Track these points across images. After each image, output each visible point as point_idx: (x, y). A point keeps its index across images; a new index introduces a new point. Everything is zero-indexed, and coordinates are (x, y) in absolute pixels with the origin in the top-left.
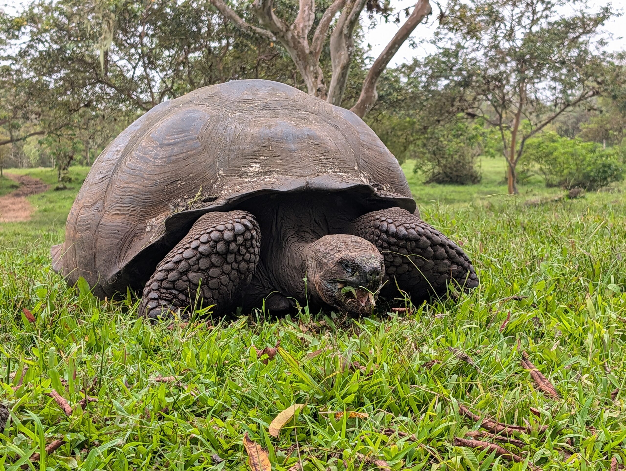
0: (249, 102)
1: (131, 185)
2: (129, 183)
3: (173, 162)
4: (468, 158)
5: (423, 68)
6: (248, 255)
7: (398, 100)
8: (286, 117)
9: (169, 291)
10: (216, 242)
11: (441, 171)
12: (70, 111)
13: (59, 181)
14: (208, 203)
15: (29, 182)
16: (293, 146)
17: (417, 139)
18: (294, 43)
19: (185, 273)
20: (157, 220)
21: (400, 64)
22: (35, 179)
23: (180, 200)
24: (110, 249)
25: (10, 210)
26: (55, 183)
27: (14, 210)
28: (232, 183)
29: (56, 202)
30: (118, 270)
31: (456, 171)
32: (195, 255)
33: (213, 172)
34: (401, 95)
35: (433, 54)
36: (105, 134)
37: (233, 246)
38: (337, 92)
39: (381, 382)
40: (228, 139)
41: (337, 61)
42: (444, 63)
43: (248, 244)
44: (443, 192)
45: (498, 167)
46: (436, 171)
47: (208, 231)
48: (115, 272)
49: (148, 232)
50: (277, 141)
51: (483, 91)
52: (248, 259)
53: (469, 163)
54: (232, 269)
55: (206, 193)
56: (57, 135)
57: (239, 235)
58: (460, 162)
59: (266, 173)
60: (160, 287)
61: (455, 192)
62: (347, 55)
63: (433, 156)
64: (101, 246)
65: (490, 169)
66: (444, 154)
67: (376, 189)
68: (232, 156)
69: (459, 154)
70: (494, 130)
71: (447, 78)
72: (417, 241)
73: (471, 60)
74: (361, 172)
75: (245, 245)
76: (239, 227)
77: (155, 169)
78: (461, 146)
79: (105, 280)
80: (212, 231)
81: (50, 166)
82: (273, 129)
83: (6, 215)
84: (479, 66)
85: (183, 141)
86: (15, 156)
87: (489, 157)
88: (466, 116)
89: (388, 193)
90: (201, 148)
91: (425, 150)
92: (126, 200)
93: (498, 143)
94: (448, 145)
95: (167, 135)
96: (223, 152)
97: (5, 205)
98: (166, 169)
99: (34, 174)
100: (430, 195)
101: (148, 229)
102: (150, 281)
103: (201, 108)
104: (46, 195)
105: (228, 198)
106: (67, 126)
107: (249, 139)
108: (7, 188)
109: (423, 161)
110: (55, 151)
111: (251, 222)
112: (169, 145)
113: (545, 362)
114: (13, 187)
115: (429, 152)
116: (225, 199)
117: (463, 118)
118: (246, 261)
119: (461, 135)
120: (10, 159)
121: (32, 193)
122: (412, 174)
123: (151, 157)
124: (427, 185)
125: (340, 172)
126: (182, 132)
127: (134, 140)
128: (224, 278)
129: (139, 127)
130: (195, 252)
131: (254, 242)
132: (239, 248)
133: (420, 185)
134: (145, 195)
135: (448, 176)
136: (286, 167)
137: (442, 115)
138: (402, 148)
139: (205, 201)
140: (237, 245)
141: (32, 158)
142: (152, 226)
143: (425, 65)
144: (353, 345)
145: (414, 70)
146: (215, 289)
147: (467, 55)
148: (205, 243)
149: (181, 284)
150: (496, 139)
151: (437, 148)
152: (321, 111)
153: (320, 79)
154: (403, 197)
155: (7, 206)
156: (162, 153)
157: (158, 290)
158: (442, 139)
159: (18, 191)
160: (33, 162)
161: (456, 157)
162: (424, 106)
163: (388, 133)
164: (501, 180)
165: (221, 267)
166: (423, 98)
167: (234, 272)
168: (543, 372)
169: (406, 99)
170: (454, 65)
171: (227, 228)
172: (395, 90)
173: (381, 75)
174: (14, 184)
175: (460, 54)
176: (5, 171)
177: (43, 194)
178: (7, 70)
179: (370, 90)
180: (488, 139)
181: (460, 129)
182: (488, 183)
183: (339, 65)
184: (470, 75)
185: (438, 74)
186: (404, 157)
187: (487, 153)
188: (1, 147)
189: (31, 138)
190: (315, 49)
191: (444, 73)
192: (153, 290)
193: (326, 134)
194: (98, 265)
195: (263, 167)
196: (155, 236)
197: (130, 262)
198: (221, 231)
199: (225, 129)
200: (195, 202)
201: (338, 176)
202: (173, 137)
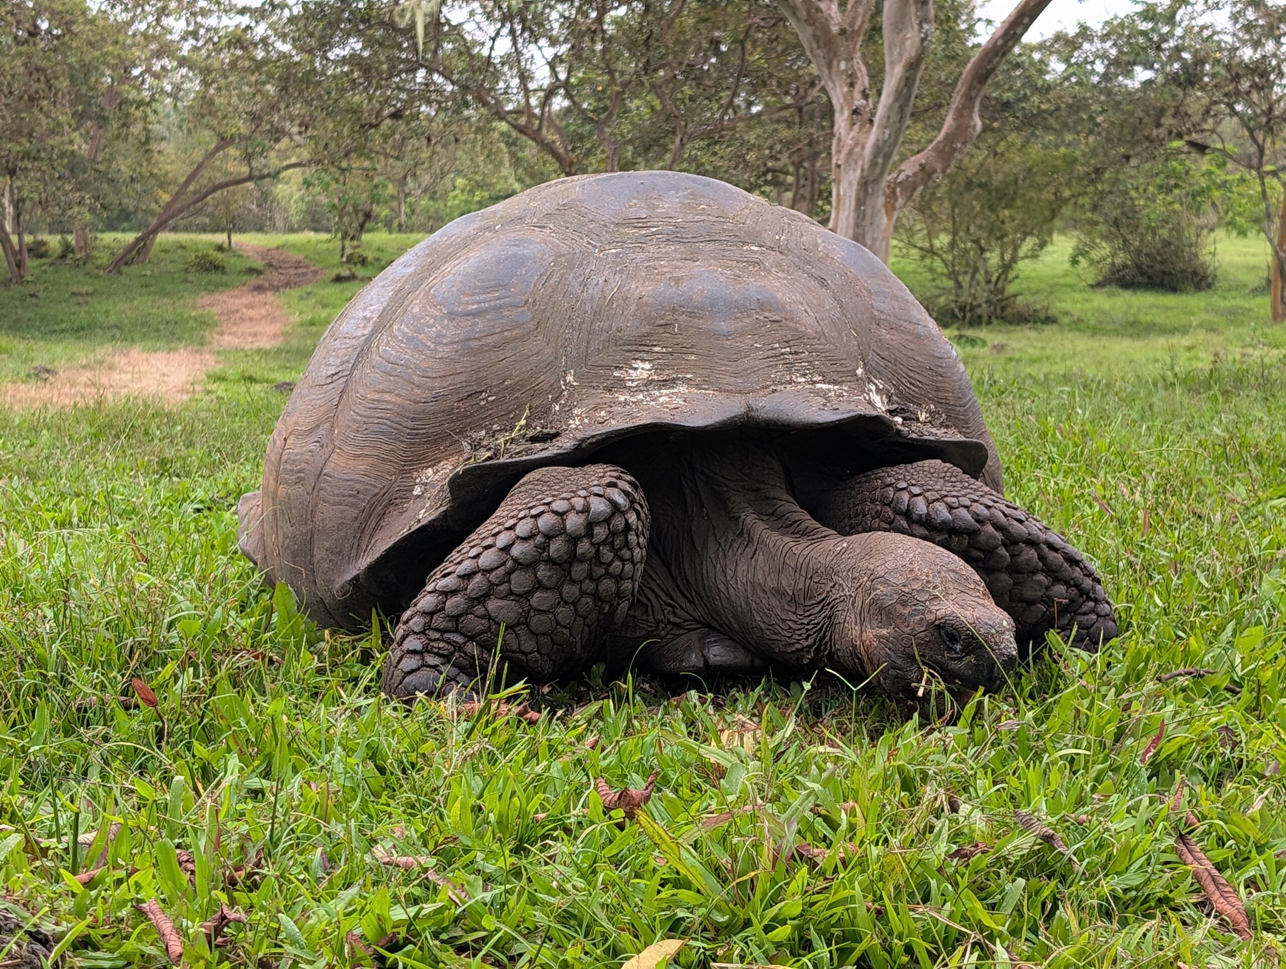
0: (641, 223)
1: (387, 397)
2: (383, 392)
3: (474, 353)
4: (1190, 234)
5: (1098, 44)
6: (617, 564)
7: (1041, 112)
8: (715, 258)
9: (447, 635)
10: (548, 537)
11: (1129, 263)
12: (362, 126)
13: (342, 263)
14: (538, 445)
15: (283, 262)
16: (724, 326)
17: (1079, 194)
18: (808, 12)
19: (481, 599)
20: (435, 473)
21: (1049, 35)
22: (294, 256)
23: (483, 432)
24: (340, 527)
25: (242, 319)
26: (334, 266)
27: (251, 319)
28: (591, 402)
29: (334, 307)
30: (355, 572)
31: (1161, 263)
32: (504, 563)
33: (554, 378)
34: (1049, 101)
35: (1122, 15)
36: (436, 168)
37: (584, 546)
38: (894, 118)
39: (852, 899)
40: (588, 307)
41: (896, 51)
42: (1144, 33)
43: (618, 542)
44: (1130, 307)
45: (1254, 255)
46: (1118, 261)
47: (534, 512)
48: (348, 577)
49: (418, 497)
50: (690, 314)
51: (1226, 95)
52: (618, 571)
53: (1191, 245)
54: (583, 593)
55: (537, 422)
56: (340, 168)
57: (598, 523)
58: (1170, 244)
59: (664, 383)
60: (427, 627)
61: (1157, 307)
62: (917, 41)
63: (1113, 229)
64: (323, 520)
65: (1236, 259)
66: (1137, 227)
67: (898, 420)
68: (594, 345)
69: (1170, 226)
70: (1247, 177)
71: (1148, 66)
73: (1204, 27)
74: (870, 381)
75: (612, 543)
76: (599, 506)
77: (436, 366)
78: (1174, 211)
79: (330, 590)
80: (542, 513)
81: (328, 231)
82: (684, 286)
83: (234, 329)
84: (1219, 42)
85: (495, 308)
86: (259, 205)
87: (1234, 234)
88: (1186, 149)
89: (926, 429)
90: (531, 325)
91: (1096, 217)
92: (376, 428)
93: (1255, 205)
94: (1147, 206)
95: (465, 294)
96: (576, 334)
97: (233, 308)
98: (459, 367)
99: (294, 246)
100: (1103, 312)
101: (417, 491)
102: (408, 613)
103: (538, 235)
104: (316, 290)
105: (579, 436)
106: (361, 151)
107: (633, 308)
108: (239, 273)
109: (1093, 240)
110: (336, 201)
111: (626, 493)
112: (468, 315)
113: (1231, 842)
114: (252, 271)
115: (1106, 222)
116: (575, 438)
117: (1182, 152)
118: (612, 576)
119: (1176, 186)
120: (250, 211)
121: (288, 285)
122: (1067, 266)
123: (429, 338)
124: (1098, 290)
125: (823, 382)
126: (497, 287)
127: (400, 299)
128: (564, 613)
129: (411, 270)
130: (504, 556)
131: (632, 537)
132: (598, 552)
133: (1083, 290)
134: (413, 419)
135: (1143, 273)
136: (707, 372)
137: (1134, 144)
138: (1047, 213)
139: (534, 440)
140: (592, 544)
141: (293, 211)
142: (425, 484)
143: (1104, 38)
144: (808, 795)
145: (1079, 47)
146: (544, 634)
147: (1193, 18)
148: (525, 539)
149: (472, 622)
150: (1250, 197)
151: (1123, 213)
152: (792, 245)
153: (858, 88)
154: (960, 438)
155: (237, 311)
156: (451, 333)
157: (423, 632)
158: (1133, 193)
159: (260, 281)
160: (295, 219)
161: (1164, 233)
162: (1098, 125)
163: (1016, 180)
164: (1257, 284)
165: (558, 588)
166: (1096, 107)
167: (587, 601)
168: (1220, 867)
169: (1058, 109)
170: (1164, 38)
171: (573, 508)
172: (1036, 90)
173: (1009, 57)
174: (254, 265)
175: (1178, 17)
176: (236, 238)
177: (309, 289)
178: (238, 40)
179: (966, 112)
180: (1235, 196)
181: (1173, 174)
182: (1229, 290)
183: (899, 61)
184: (1200, 62)
185: (1131, 58)
186: (1050, 233)
187: (1231, 224)
188: (231, 188)
189: (290, 171)
190: (852, 25)
191: (1143, 56)
192: (415, 633)
193: (798, 297)
194: (317, 558)
195: (657, 369)
196: (431, 506)
197: (378, 561)
198: (561, 514)
199: (584, 284)
200: (513, 440)
201: (818, 393)
202: (476, 298)
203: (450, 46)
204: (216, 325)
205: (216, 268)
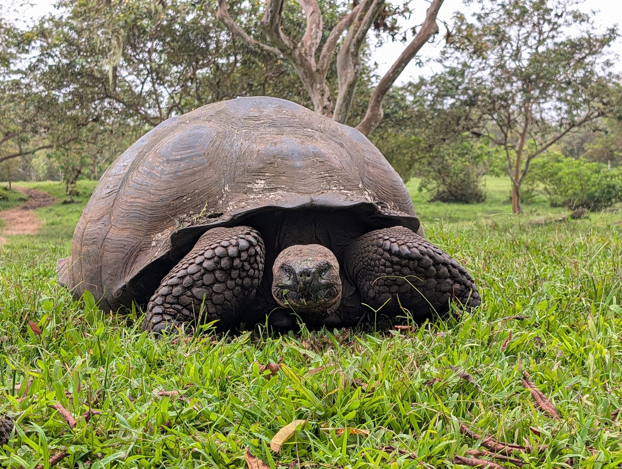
0: (256, 118)
1: (138, 200)
2: (136, 198)
3: (180, 178)
4: (473, 177)
5: (429, 87)
6: (252, 270)
7: (404, 119)
8: (292, 134)
9: (173, 306)
10: (220, 258)
11: (446, 190)
12: (79, 125)
13: (67, 195)
14: (213, 219)
15: (37, 195)
16: (298, 164)
17: (423, 157)
18: (301, 61)
19: (189, 288)
20: (162, 235)
21: (406, 82)
22: (43, 192)
23: (185, 215)
24: (115, 263)
25: (17, 223)
26: (62, 197)
27: (22, 223)
28: (238, 199)
29: (64, 215)
30: (124, 284)
31: (461, 190)
32: (200, 271)
33: (219, 189)
34: (407, 113)
35: (439, 73)
36: (113, 149)
37: (237, 262)
38: (343, 110)
39: (383, 400)
40: (234, 155)
41: (343, 79)
42: (450, 82)
43: (252, 260)
44: (447, 211)
45: (503, 187)
46: (441, 189)
47: (212, 247)
48: (120, 286)
49: (154, 246)
50: (282, 159)
51: (489, 110)
52: (252, 274)
53: (474, 182)
54: (236, 285)
55: (212, 209)
56: (65, 149)
57: (243, 251)
58: (464, 181)
59: (271, 190)
60: (164, 302)
61: (460, 210)
62: (353, 73)
63: (438, 174)
64: (107, 261)
65: (495, 188)
66: (449, 173)
67: (380, 207)
68: (238, 173)
69: (464, 172)
70: (499, 149)
71: (453, 97)
72: (419, 260)
73: (477, 79)
74: (365, 190)
75: (249, 261)
76: (243, 243)
77: (162, 184)
78: (466, 165)
79: (111, 294)
80: (217, 247)
81: (59, 180)
82: (278, 146)
83: (14, 227)
84: (485, 85)
85: (189, 157)
86: (23, 169)
87: (494, 176)
88: (471, 135)
89: (392, 211)
90: (207, 165)
91: (430, 169)
92: (132, 215)
93: (503, 162)
94: (453, 163)
95: (174, 151)
96: (229, 168)
97: (13, 217)
98: (173, 185)
99: (42, 187)
100: (434, 213)
101: (154, 244)
102: (154, 296)
103: (208, 124)
104: (54, 208)
105: (233, 214)
106: (76, 140)
107: (255, 156)
108: (15, 201)
109: (428, 180)
110: (63, 165)
111: (255, 238)
112: (176, 160)
113: (546, 382)
114: (21, 200)
115: (435, 171)
116: (230, 215)
117: (469, 137)
118: (249, 277)
119: (466, 153)
120: (19, 172)
121: (40, 206)
122: (417, 192)
123: (158, 172)
124: (432, 203)
125: (344, 189)
126: (189, 147)
127: (142, 156)
128: (228, 294)
129: (146, 143)
130: (199, 267)
131: (258, 258)
132: (243, 264)
133: (425, 203)
134: (151, 210)
135: (452, 195)
136: (291, 184)
137: (447, 133)
138: (407, 166)
139: (210, 217)
140: (241, 261)
141: (40, 172)
142: (158, 241)
143: (432, 84)
144: (355, 362)
145: (420, 89)
146: (219, 304)
147: (473, 74)
148: (209, 259)
149: (185, 299)
150: (501, 159)
151: (443, 167)
152: (326, 129)
153: (326, 96)
154: (407, 215)
155: (15, 219)
156: (168, 169)
157: (162, 305)
158: (447, 158)
159: (26, 204)
160: (41, 175)
161: (461, 176)
162: (430, 124)
163: (393, 151)
164: (505, 199)
165: (225, 282)
166: (429, 116)
167: (238, 288)
168: (544, 392)
169: (411, 117)
170: (460, 84)
171: (231, 244)
172: (401, 108)
173: (387, 93)
174: (23, 197)
175: (466, 74)
176: (13, 184)
177: (51, 207)
178: (16, 84)
179: (376, 108)
180: (494, 159)
181: (466, 148)
182: (492, 203)
183: (345, 83)
184: (476, 95)
185: (444, 93)
186: (409, 175)
187: (492, 172)
188: (11, 159)
189: (40, 151)
190: (322, 67)
191: (450, 92)
192: (158, 305)
193: (331, 151)
194: (104, 279)
195: (268, 183)
196: (161, 250)
197: (136, 277)
198: (225, 247)
199: (232, 145)
200: (200, 218)
201: (343, 194)
202: (180, 153)
203: (120, 89)
204: (5, 226)
205: (4, 198)
